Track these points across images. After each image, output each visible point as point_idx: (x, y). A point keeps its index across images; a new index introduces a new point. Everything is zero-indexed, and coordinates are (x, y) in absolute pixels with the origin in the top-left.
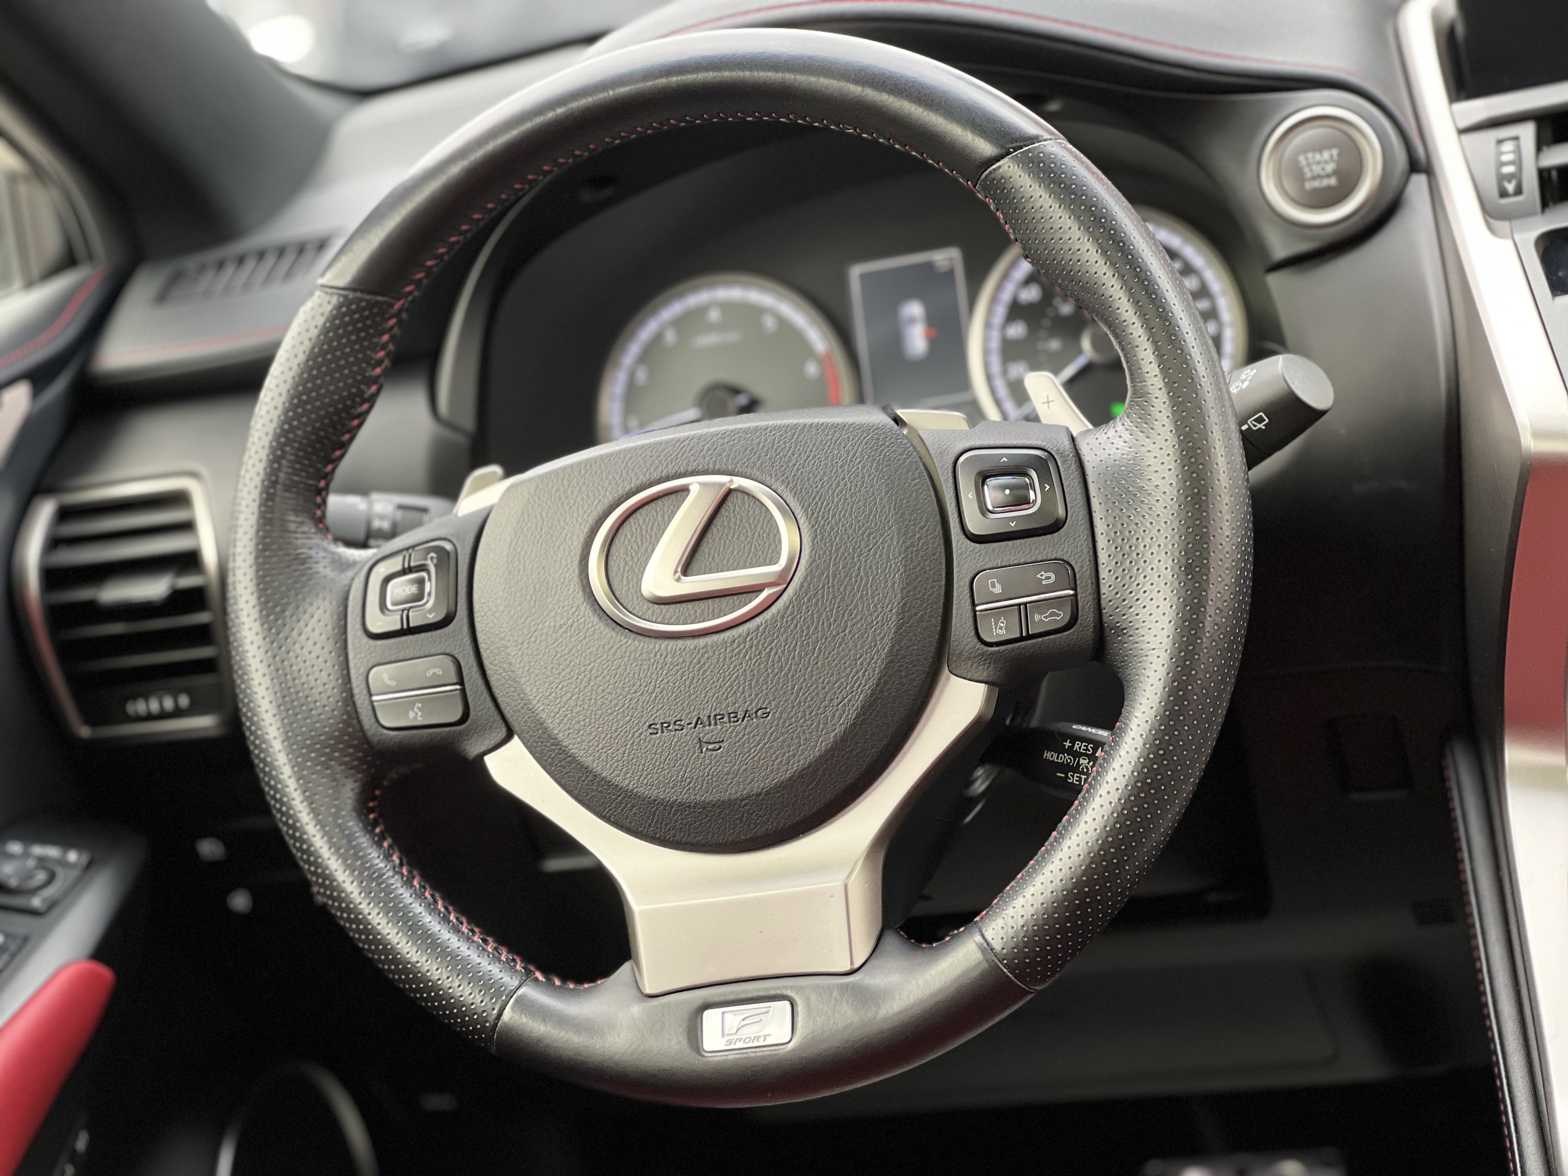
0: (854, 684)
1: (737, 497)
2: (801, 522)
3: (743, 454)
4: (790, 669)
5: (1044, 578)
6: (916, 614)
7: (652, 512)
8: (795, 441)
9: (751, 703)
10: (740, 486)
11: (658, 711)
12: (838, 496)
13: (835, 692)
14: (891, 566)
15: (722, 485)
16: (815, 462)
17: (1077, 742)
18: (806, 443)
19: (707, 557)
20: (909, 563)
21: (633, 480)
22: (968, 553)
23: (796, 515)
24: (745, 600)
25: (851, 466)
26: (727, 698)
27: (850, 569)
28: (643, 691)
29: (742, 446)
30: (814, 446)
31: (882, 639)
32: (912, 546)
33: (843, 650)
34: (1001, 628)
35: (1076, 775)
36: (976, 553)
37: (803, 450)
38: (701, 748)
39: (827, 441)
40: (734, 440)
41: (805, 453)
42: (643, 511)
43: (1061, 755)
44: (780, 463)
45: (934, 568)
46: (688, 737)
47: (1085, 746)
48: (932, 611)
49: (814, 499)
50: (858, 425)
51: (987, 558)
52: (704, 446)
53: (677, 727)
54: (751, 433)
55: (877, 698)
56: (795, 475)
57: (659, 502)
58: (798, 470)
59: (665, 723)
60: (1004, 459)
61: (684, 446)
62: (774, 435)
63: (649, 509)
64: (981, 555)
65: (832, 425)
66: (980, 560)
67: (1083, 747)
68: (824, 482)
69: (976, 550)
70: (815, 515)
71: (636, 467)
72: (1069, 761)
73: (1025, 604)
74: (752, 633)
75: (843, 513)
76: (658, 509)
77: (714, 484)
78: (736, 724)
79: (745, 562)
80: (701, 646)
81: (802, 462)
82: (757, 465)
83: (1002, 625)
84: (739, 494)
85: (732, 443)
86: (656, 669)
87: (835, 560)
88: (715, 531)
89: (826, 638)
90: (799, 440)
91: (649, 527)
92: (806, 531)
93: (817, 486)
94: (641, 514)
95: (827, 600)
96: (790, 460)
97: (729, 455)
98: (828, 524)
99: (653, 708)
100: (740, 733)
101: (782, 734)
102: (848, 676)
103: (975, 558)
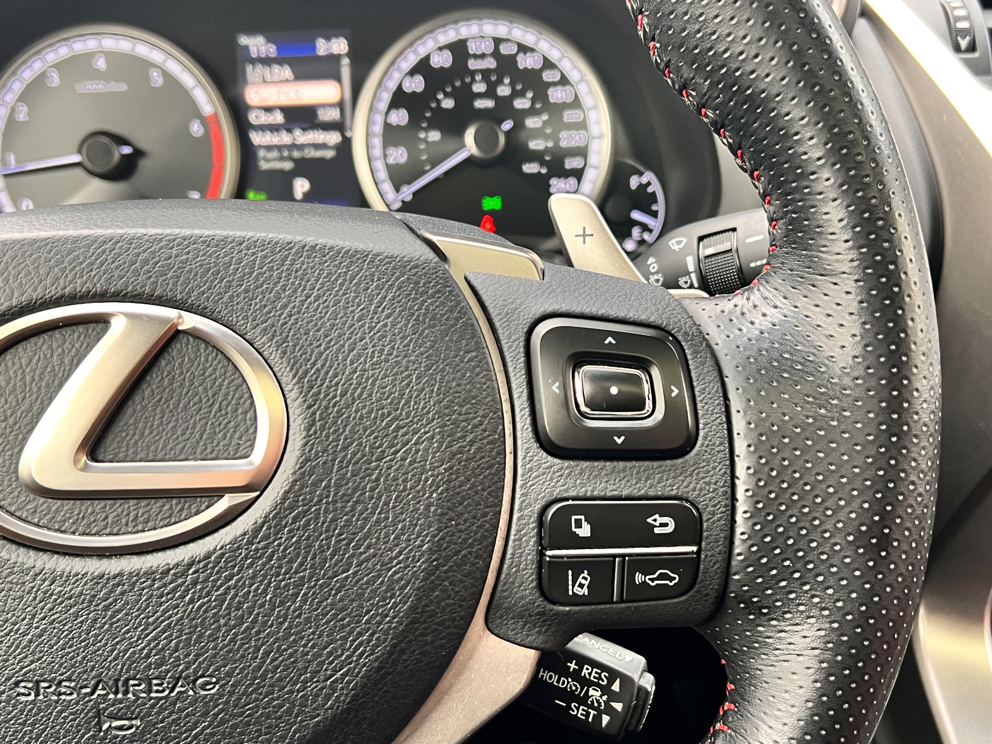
0: (354, 652)
1: (187, 344)
2: (291, 396)
3: (201, 277)
4: (255, 621)
5: (657, 524)
6: (457, 553)
7: (44, 348)
8: (288, 269)
9: (187, 668)
10: (194, 328)
11: (32, 662)
12: (352, 363)
13: (324, 661)
14: (427, 480)
15: (162, 321)
16: (319, 306)
17: (586, 666)
18: (304, 275)
19: (131, 432)
20: (454, 477)
21: (16, 295)
22: (541, 470)
23: (283, 386)
24: (190, 507)
25: (375, 320)
26: (148, 656)
27: (363, 478)
28: (11, 631)
29: (201, 265)
30: (317, 281)
31: (403, 588)
32: (460, 451)
33: (341, 600)
34: (581, 586)
35: (581, 707)
36: (554, 473)
37: (300, 284)
38: (99, 724)
39: (339, 276)
40: (188, 253)
41: (304, 290)
42: (30, 345)
43: (563, 679)
44: (261, 301)
45: (489, 487)
46: (79, 707)
47: (596, 673)
48: (480, 549)
49: (314, 364)
50: (387, 257)
51: (571, 482)
52: (138, 255)
53: (63, 690)
54: (217, 246)
55: (386, 674)
56: (285, 323)
57: (57, 334)
58: (290, 316)
59: (43, 681)
60: (610, 339)
61: (104, 252)
62: (254, 254)
63: (39, 344)
64: (561, 476)
65: (347, 252)
66: (560, 483)
67: (593, 674)
68: (331, 340)
69: (555, 468)
70: (315, 390)
71: (22, 275)
72: (574, 688)
73: (623, 556)
74: (199, 562)
75: (359, 391)
76: (55, 345)
77: (151, 319)
78: (160, 695)
79: (194, 448)
80: (112, 574)
81: (297, 304)
82: (225, 299)
83: (583, 581)
84: (191, 339)
85: (185, 257)
86: (35, 599)
87: (341, 462)
88: (147, 393)
89: (318, 580)
90: (295, 267)
91: (37, 372)
92: (298, 412)
93: (320, 345)
94: (25, 350)
95: (324, 523)
96: (278, 298)
97: (179, 277)
98: (334, 406)
99: (26, 657)
100: (166, 709)
101: (233, 716)
102: (345, 638)
103: (551, 479)
